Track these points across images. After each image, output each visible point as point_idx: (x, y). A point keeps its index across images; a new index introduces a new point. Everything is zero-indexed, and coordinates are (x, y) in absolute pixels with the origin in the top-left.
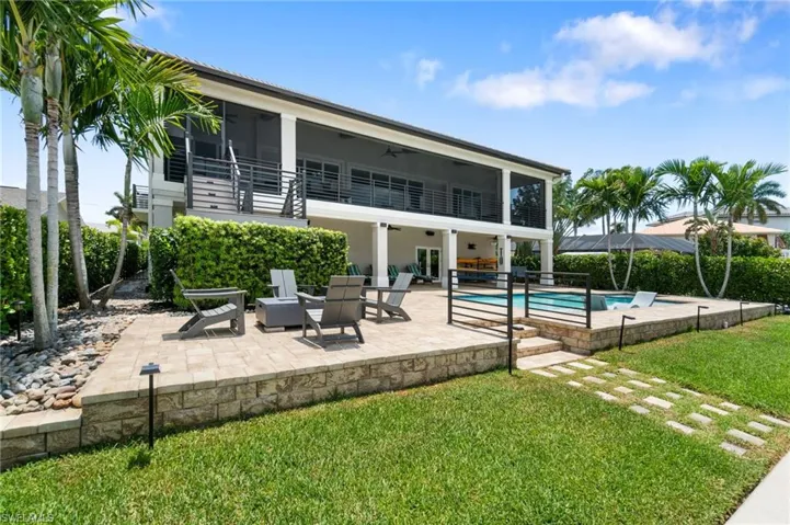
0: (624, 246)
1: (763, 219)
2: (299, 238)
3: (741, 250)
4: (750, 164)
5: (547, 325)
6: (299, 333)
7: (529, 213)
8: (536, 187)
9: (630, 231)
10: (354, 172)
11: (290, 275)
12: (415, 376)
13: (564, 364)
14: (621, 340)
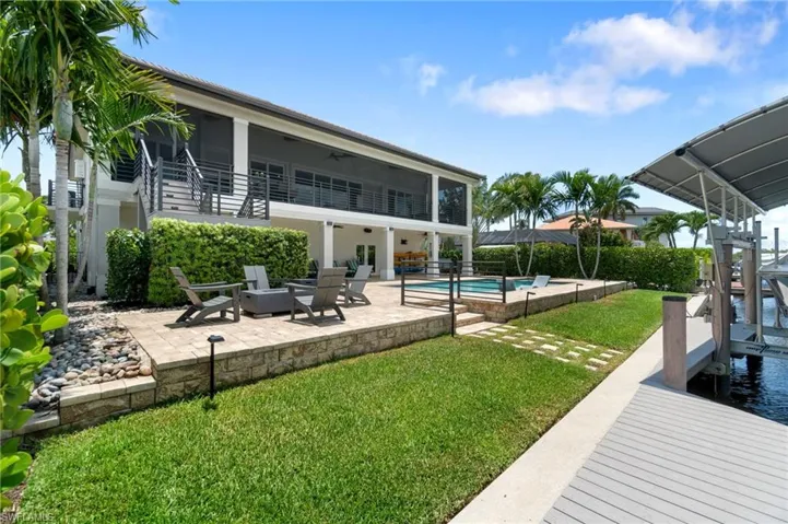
0: (526, 240)
1: (623, 218)
2: (266, 238)
3: (607, 242)
4: (611, 177)
5: (475, 303)
6: (289, 317)
7: (453, 213)
8: (458, 190)
9: (531, 227)
10: (298, 174)
11: (261, 270)
12: (387, 342)
13: (488, 330)
14: (525, 310)
